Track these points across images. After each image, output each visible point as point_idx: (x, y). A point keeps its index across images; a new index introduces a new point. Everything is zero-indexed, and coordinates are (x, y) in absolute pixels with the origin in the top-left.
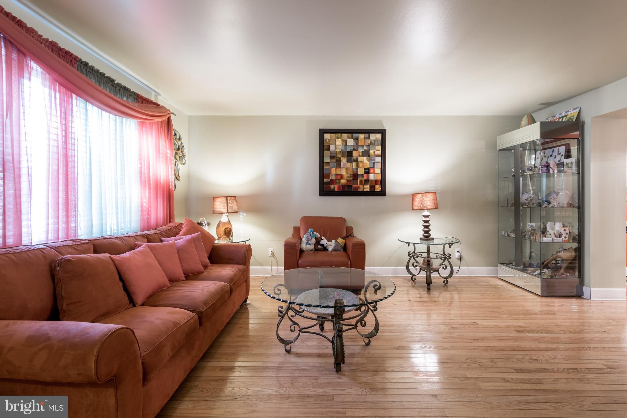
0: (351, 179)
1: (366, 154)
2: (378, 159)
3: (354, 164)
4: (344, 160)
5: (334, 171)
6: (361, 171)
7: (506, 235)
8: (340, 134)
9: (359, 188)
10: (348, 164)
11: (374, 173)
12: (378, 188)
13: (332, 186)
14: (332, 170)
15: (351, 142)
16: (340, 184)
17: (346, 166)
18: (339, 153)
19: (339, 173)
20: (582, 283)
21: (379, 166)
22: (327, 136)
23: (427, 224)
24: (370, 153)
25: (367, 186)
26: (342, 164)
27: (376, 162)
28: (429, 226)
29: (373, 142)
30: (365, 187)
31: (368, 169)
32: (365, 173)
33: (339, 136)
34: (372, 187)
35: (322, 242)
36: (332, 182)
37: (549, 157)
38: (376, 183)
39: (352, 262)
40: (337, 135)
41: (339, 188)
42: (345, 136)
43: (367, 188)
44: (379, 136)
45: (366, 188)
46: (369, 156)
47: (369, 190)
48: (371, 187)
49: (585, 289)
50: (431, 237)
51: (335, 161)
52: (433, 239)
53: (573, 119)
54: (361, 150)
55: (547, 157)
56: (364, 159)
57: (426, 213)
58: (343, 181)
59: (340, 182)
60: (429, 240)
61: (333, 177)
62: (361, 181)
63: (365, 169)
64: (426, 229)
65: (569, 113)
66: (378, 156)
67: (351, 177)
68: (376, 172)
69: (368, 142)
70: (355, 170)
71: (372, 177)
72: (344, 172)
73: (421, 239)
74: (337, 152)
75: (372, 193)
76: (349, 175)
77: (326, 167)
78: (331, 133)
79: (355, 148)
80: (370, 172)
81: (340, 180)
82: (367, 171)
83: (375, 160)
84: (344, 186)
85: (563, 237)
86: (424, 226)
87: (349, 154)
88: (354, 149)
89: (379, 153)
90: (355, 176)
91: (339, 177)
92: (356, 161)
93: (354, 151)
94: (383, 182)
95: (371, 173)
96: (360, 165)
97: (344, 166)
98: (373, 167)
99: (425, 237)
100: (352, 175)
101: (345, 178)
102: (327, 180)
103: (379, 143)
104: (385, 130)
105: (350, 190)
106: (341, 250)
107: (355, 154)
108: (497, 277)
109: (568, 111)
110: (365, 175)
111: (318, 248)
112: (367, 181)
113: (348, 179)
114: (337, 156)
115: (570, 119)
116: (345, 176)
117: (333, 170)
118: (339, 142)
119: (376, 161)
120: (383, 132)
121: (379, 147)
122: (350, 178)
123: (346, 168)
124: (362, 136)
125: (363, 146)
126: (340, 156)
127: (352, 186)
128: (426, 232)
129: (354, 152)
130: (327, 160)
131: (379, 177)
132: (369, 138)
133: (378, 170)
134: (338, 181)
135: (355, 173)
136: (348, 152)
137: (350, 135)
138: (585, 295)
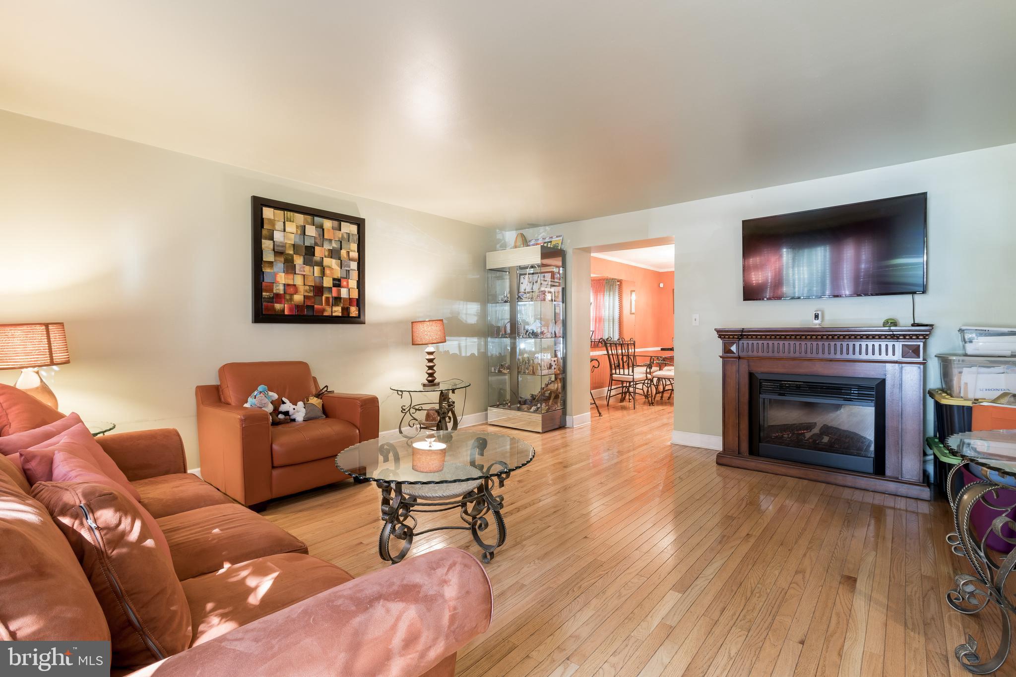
0: (311, 294)
1: (334, 254)
2: (354, 265)
3: (317, 269)
4: (299, 261)
5: (281, 278)
6: (327, 282)
7: (497, 372)
8: (292, 213)
9: (324, 310)
10: (307, 268)
11: (347, 286)
12: (354, 312)
13: (278, 306)
14: (278, 275)
15: (311, 231)
16: (293, 302)
17: (304, 271)
18: (290, 247)
19: (291, 282)
20: (564, 413)
21: (354, 275)
22: (268, 213)
23: (431, 364)
24: (342, 253)
25: (337, 307)
26: (297, 267)
27: (351, 270)
28: (434, 366)
29: (345, 236)
30: (335, 309)
31: (339, 280)
32: (334, 285)
33: (290, 217)
34: (346, 310)
35: (283, 408)
36: (278, 297)
37: (535, 284)
38: (351, 304)
39: (361, 432)
40: (287, 214)
41: (290, 309)
42: (300, 218)
43: (337, 311)
44: (353, 229)
45: (335, 311)
46: (339, 258)
47: (340, 315)
48: (343, 309)
49: (568, 418)
50: (436, 381)
51: (282, 259)
52: (438, 384)
53: (558, 246)
54: (327, 246)
55: (532, 283)
56: (332, 263)
57: (431, 349)
58: (298, 298)
59: (291, 299)
60: (434, 385)
61: (280, 289)
62: (327, 299)
63: (334, 279)
64: (430, 371)
65: (553, 239)
66: (353, 260)
67: (310, 291)
68: (350, 286)
69: (339, 234)
70: (318, 280)
71: (344, 293)
72: (298, 281)
73: (424, 385)
74: (287, 246)
75: (345, 319)
76: (307, 288)
77: (267, 270)
78: (276, 208)
79: (318, 241)
80: (342, 285)
81: (292, 295)
82: (337, 283)
83: (349, 267)
84: (298, 307)
85: (553, 368)
86: (428, 367)
87: (309, 252)
88: (316, 244)
89: (354, 255)
90: (319, 290)
91: (291, 290)
92: (320, 264)
93: (316, 248)
94: (360, 302)
95: (343, 287)
96: (327, 272)
97: (302, 271)
98: (345, 276)
99: (429, 381)
100: (312, 288)
101: (300, 292)
102: (268, 294)
103: (355, 239)
104: (363, 220)
105: (310, 313)
106: (322, 417)
107: (319, 252)
108: (487, 424)
109: (552, 238)
110: (334, 289)
111: (280, 419)
112: (338, 300)
113: (306, 294)
114: (287, 252)
115: (555, 246)
116: (302, 289)
117: (281, 276)
118: (291, 228)
119: (351, 268)
120: (360, 223)
121: (354, 246)
122: (308, 292)
123: (304, 275)
124: (328, 224)
125: (330, 241)
126: (291, 252)
127: (314, 306)
128: (431, 375)
129: (318, 250)
130: (268, 256)
131: (355, 295)
132: (340, 230)
133: (353, 283)
134: (288, 297)
135: (318, 284)
136: (306, 247)
137: (309, 218)
138: (568, 424)
